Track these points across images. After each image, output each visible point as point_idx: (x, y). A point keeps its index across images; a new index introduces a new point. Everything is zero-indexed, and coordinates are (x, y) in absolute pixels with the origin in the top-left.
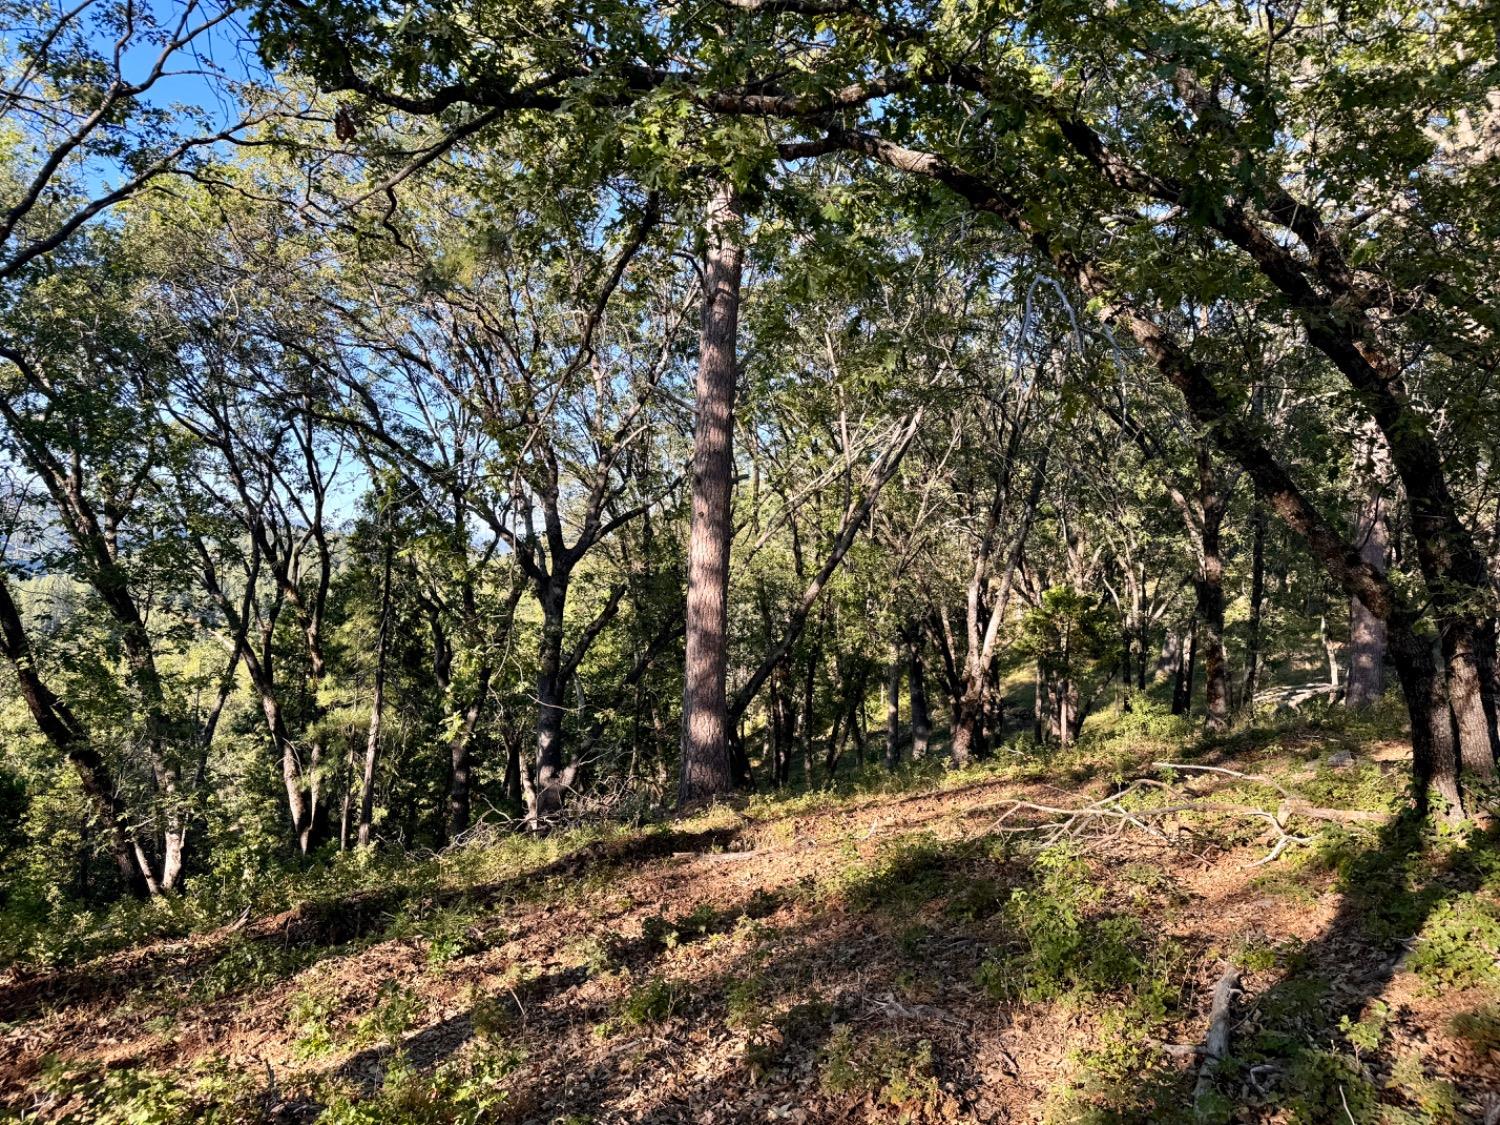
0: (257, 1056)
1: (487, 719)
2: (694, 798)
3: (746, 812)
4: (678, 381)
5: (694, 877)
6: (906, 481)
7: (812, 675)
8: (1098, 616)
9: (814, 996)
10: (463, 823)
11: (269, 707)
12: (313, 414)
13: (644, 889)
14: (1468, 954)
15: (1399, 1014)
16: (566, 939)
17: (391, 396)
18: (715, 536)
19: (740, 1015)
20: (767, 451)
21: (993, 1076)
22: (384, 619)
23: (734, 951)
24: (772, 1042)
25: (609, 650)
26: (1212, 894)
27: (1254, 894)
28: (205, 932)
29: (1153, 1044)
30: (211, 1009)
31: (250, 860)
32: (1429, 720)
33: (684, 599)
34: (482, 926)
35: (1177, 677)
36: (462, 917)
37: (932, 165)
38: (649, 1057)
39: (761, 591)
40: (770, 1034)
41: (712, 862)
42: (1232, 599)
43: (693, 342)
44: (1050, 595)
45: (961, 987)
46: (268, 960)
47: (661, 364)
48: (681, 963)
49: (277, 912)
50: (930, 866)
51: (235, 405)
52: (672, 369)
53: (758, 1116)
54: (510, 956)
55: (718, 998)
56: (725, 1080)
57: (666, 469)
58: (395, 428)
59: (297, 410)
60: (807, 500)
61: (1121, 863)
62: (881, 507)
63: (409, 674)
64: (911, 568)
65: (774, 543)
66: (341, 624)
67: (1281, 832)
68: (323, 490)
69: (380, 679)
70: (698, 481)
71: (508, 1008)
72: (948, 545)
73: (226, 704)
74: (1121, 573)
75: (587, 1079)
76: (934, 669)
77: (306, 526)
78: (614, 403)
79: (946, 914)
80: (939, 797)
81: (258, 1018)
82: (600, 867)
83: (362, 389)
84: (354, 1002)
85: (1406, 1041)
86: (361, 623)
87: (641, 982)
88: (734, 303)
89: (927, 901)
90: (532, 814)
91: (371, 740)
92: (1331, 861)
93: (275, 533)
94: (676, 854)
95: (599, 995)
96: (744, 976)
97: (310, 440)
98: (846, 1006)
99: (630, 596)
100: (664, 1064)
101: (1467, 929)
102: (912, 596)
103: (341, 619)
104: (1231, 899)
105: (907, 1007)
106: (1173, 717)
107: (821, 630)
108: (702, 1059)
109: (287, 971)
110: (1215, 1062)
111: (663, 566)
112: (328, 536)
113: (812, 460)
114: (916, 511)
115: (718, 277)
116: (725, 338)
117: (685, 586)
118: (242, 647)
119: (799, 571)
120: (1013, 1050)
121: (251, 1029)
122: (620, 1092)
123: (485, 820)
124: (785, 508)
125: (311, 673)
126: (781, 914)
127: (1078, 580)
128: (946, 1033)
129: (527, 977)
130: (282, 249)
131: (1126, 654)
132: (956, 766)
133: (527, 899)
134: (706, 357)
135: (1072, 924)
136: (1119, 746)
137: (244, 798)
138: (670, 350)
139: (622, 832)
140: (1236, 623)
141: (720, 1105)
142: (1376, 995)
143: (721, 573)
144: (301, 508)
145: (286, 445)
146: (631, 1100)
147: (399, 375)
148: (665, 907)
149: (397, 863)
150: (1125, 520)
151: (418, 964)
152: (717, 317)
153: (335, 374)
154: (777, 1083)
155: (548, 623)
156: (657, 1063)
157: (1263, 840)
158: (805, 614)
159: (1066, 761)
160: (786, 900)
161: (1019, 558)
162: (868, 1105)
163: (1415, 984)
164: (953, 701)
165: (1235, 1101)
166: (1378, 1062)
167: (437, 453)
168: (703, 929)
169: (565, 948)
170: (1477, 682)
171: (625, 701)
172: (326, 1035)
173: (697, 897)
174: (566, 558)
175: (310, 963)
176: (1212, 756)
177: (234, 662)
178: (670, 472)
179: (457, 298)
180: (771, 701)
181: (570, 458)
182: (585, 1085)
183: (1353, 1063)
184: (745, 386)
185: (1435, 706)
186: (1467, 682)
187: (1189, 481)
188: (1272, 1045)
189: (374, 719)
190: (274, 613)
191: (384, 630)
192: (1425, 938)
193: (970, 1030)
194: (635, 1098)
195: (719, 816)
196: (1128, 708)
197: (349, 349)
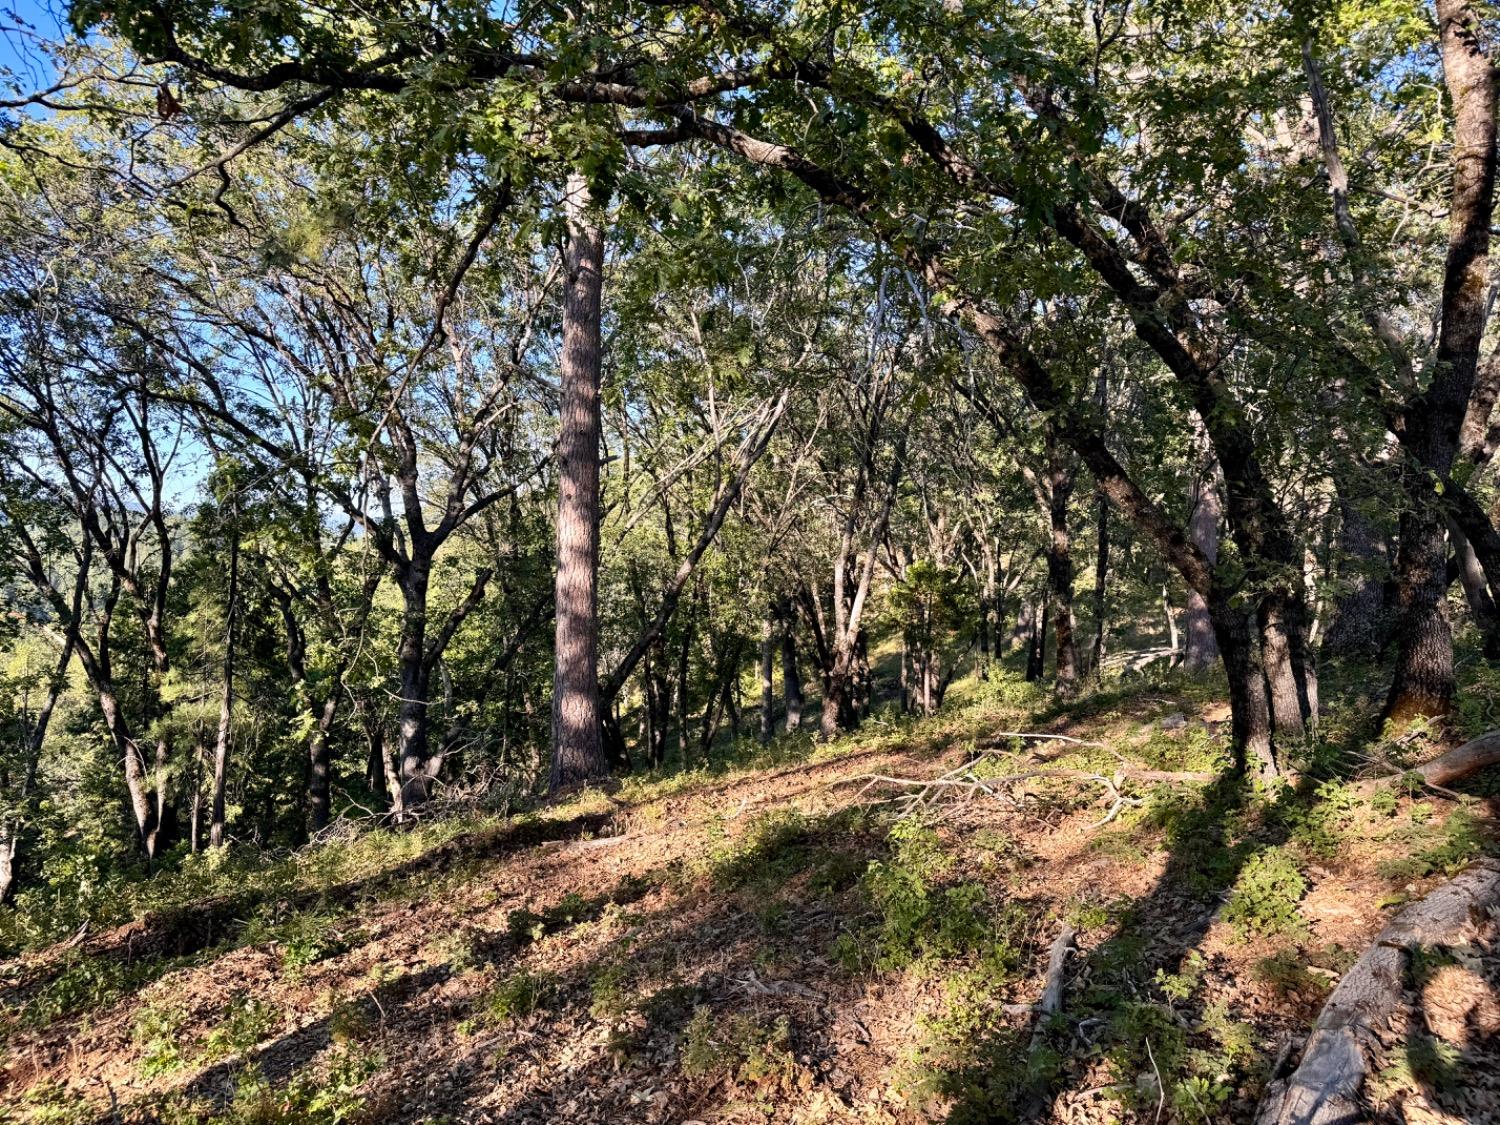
0: (98, 1078)
1: (346, 710)
2: (564, 782)
3: (617, 797)
4: (543, 358)
5: (563, 865)
6: (776, 460)
7: (686, 653)
8: (958, 589)
9: (677, 979)
10: (324, 819)
11: (107, 704)
12: (148, 393)
13: (511, 880)
14: (1274, 903)
15: (1214, 961)
16: (430, 936)
17: (237, 373)
18: (583, 518)
19: (604, 1003)
20: (637, 429)
21: (847, 1046)
22: (232, 608)
23: (601, 939)
24: (635, 1026)
25: (477, 634)
26: (1054, 856)
27: (1092, 855)
28: (39, 950)
29: (994, 1004)
30: (46, 1032)
31: (87, 871)
32: (1245, 686)
33: (554, 582)
34: (342, 927)
35: (1031, 643)
36: (320, 920)
37: (784, 158)
38: (512, 1051)
39: (633, 572)
40: (635, 1019)
41: (582, 849)
42: (1081, 569)
43: (557, 319)
44: (912, 569)
45: (819, 961)
46: (109, 976)
47: (524, 341)
48: (548, 956)
49: (119, 924)
50: (793, 842)
51: (62, 382)
52: (536, 345)
53: (621, 1101)
54: (372, 956)
55: (583, 987)
56: (589, 1069)
57: (533, 448)
58: (240, 407)
59: (130, 388)
60: (677, 479)
61: (971, 829)
62: (752, 485)
63: (261, 665)
64: (781, 546)
65: (647, 522)
66: (185, 614)
67: (1117, 796)
68: (162, 474)
69: (228, 675)
70: (565, 463)
71: (367, 1011)
72: (817, 523)
73: (59, 701)
74: (979, 547)
75: (450, 1078)
76: (806, 645)
77: (144, 511)
78: (477, 380)
79: (808, 889)
80: (807, 771)
81: (99, 1038)
82: (466, 860)
83: (202, 368)
84: (203, 1014)
85: (1218, 987)
86: (208, 613)
87: (506, 976)
88: (596, 282)
89: (791, 876)
90: (397, 807)
91: (221, 736)
92: (1160, 819)
93: (109, 519)
94: (545, 844)
95: (463, 992)
96: (611, 963)
97: (145, 420)
98: (708, 987)
99: (497, 579)
100: (528, 1057)
101: (1272, 880)
102: (783, 573)
103: (185, 609)
104: (1071, 860)
105: (766, 983)
106: (1027, 684)
107: (694, 608)
108: (566, 1050)
109: (130, 987)
110: (1048, 1019)
111: (531, 549)
112: (168, 522)
113: (683, 439)
114: (786, 489)
115: (579, 256)
116: (589, 316)
117: (554, 568)
118: (74, 640)
119: (672, 551)
120: (865, 1019)
121: (92, 1050)
122: (483, 1088)
123: (346, 815)
124: (656, 488)
125: (154, 667)
126: (649, 898)
127: (939, 553)
128: (804, 1007)
129: (388, 978)
130: (108, 218)
131: (984, 624)
132: (825, 740)
133: (390, 896)
134: (570, 335)
135: (921, 893)
136: (975, 713)
137: (82, 801)
138: (533, 326)
139: (489, 823)
140: (1085, 592)
141: (584, 1093)
142: (1194, 945)
143: (591, 555)
144: (137, 492)
145: (120, 425)
146: (494, 1096)
147: (243, 350)
148: (531, 900)
149: (250, 865)
150: (980, 497)
151: (274, 970)
152: (581, 295)
153: (171, 350)
154: (639, 1068)
155: (411, 610)
156: (521, 1056)
157: (1101, 802)
158: (678, 593)
159: (927, 731)
160: (653, 884)
161: (883, 535)
162: (728, 1083)
163: (1228, 933)
164: (823, 675)
165: (1065, 1055)
166: (1192, 1007)
167: (287, 435)
168: (569, 919)
169: (429, 945)
170: (1287, 650)
171: (495, 686)
172: (174, 1052)
173: (565, 886)
174: (427, 544)
175: (155, 977)
176: (1060, 721)
177: (65, 660)
178: (537, 451)
179: (304, 271)
180: (645, 682)
181: (430, 437)
182: (448, 1083)
183: (1169, 1011)
184: (612, 364)
185: (1250, 672)
186: (1279, 650)
187: (1040, 458)
188: (1100, 998)
189: (224, 715)
190: (110, 604)
191: (233, 619)
192: (1240, 888)
193: (826, 1003)
194: (499, 1093)
195: (592, 802)
196: (985, 677)
197: (187, 324)
